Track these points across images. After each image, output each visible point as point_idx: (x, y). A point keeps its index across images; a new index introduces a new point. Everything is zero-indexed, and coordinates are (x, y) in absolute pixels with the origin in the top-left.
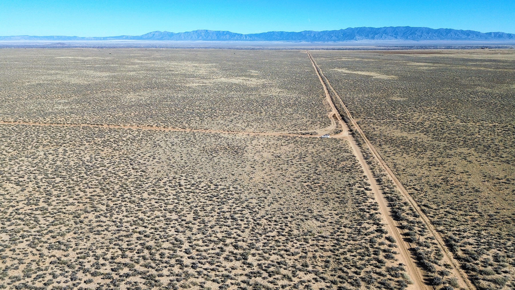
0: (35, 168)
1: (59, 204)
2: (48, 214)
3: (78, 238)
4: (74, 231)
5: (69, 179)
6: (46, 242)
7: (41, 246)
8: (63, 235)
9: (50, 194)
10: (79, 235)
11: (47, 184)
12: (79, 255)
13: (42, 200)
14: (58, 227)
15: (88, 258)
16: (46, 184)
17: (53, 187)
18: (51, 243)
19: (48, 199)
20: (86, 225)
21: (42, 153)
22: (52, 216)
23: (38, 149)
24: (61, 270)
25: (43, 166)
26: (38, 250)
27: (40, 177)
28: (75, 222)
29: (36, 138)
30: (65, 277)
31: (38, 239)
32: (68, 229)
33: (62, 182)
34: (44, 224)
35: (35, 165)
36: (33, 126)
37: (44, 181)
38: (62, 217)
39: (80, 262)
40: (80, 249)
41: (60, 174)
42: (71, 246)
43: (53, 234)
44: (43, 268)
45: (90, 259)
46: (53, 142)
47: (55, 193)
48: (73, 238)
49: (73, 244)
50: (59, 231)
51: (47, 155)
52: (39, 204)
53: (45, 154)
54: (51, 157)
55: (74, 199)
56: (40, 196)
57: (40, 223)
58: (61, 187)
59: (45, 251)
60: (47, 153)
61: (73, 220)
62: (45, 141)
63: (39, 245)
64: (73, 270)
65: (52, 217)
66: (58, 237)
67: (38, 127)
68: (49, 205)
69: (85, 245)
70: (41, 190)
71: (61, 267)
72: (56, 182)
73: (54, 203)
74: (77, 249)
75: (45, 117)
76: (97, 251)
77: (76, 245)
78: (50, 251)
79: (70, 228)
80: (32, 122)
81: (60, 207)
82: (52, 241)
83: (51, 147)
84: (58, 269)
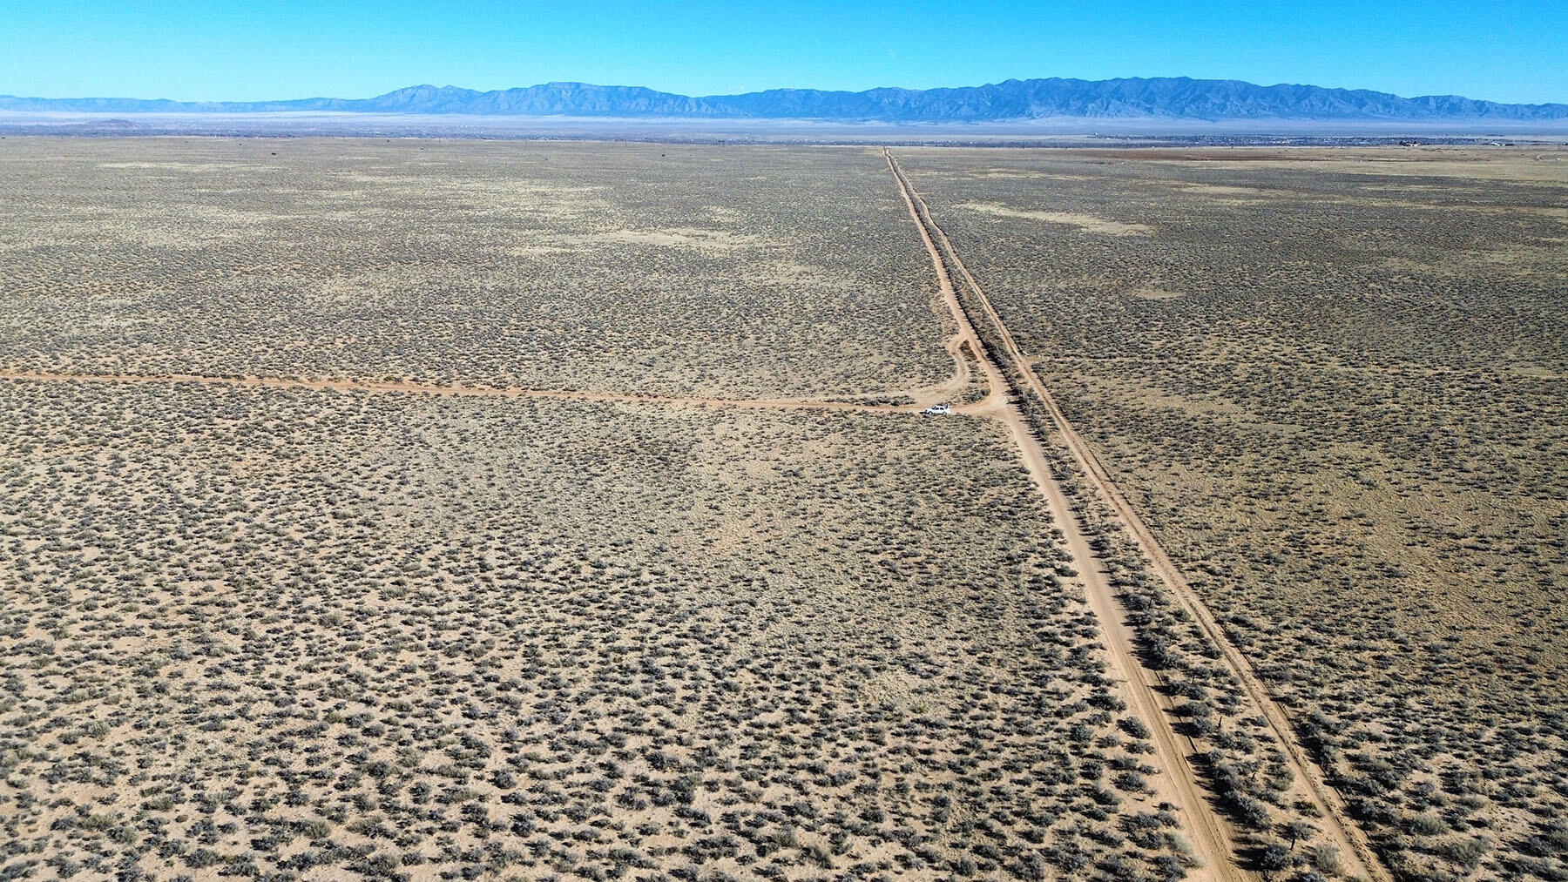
0: (18, 517)
1: (91, 632)
2: (53, 666)
3: (148, 742)
4: (136, 719)
5: (127, 552)
6: (42, 758)
7: (24, 772)
8: (98, 733)
9: (63, 601)
10: (153, 731)
11: (55, 568)
12: (149, 799)
13: (34, 620)
14: (83, 705)
15: (178, 806)
16: (52, 567)
17: (74, 578)
18: (59, 761)
19: (56, 616)
20: (174, 698)
21: (42, 469)
22: (64, 670)
23: (31, 456)
24: (87, 848)
25: (44, 511)
26: (13, 784)
27: (31, 546)
28: (139, 690)
29: (25, 420)
30: (98, 870)
31: (16, 747)
32: (117, 714)
33: (102, 560)
34: (40, 699)
35: (17, 507)
36: (18, 382)
37: (43, 559)
38: (98, 674)
39: (151, 822)
40: (154, 779)
41: (98, 534)
42: (124, 768)
43: (65, 731)
44: (29, 844)
45: (183, 809)
46: (79, 432)
47: (79, 596)
48: (130, 742)
49: (130, 764)
50: (85, 720)
51: (59, 474)
52: (24, 631)
53: (51, 472)
54: (69, 481)
55: (138, 617)
56: (31, 607)
57: (25, 694)
58: (100, 576)
59: (38, 788)
60: (58, 467)
61: (135, 685)
62: (52, 431)
63: (18, 769)
64: (129, 848)
65: (65, 676)
66: (81, 740)
67: (32, 385)
68: (57, 635)
69: (168, 765)
70: (35, 588)
71: (87, 839)
72: (85, 560)
73: (75, 630)
74: (144, 779)
75: (58, 354)
76: (206, 784)
77: (142, 764)
78: (55, 787)
79: (123, 710)
80: (12, 369)
81: (94, 641)
82: (64, 752)
83: (72, 449)
84: (79, 844)
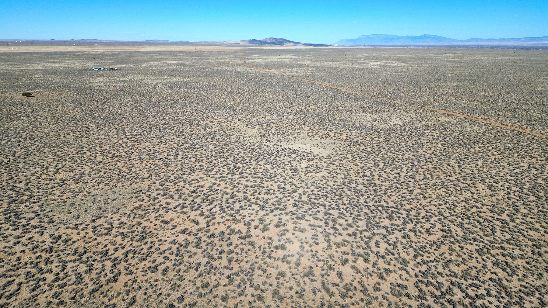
0: (513, 178)
1: (523, 224)
2: (507, 230)
3: (529, 270)
4: (527, 260)
5: (545, 202)
6: (494, 256)
7: (487, 257)
8: (514, 258)
9: (517, 210)
10: (532, 267)
12: (522, 289)
13: (507, 212)
14: (512, 247)
15: (532, 297)
16: (518, 198)
17: (524, 204)
18: (498, 260)
19: (514, 214)
20: (544, 260)
21: (526, 165)
23: (524, 160)
24: (497, 292)
25: (522, 179)
26: (483, 259)
27: (514, 189)
28: (532, 251)
29: (526, 147)
30: (498, 301)
31: (488, 249)
32: (522, 255)
33: (535, 202)
34: (500, 238)
35: (514, 175)
36: (529, 134)
37: (516, 194)
38: (520, 239)
39: (520, 296)
40: (527, 283)
41: (537, 193)
42: (518, 274)
43: (503, 252)
44: (481, 280)
45: (533, 299)
46: (543, 156)
47: (523, 211)
48: (523, 266)
49: (520, 273)
50: (511, 252)
51: (531, 168)
52: (502, 215)
53: (529, 167)
54: (534, 171)
55: (541, 226)
56: (507, 208)
57: (496, 234)
58: (533, 207)
59: (489, 265)
60: (531, 166)
61: (531, 248)
62: (534, 153)
63: (486, 256)
64: (510, 300)
65: (510, 234)
66: (507, 257)
67: (533, 136)
68: (512, 220)
69: (533, 281)
70: (510, 202)
71: (498, 289)
72: (529, 200)
73: (518, 221)
74: (523, 281)
75: (546, 128)
77: (524, 276)
78: (494, 267)
79: (524, 255)
80: (528, 130)
81: (523, 228)
82: (501, 258)
83: (538, 161)
84: (495, 289)
